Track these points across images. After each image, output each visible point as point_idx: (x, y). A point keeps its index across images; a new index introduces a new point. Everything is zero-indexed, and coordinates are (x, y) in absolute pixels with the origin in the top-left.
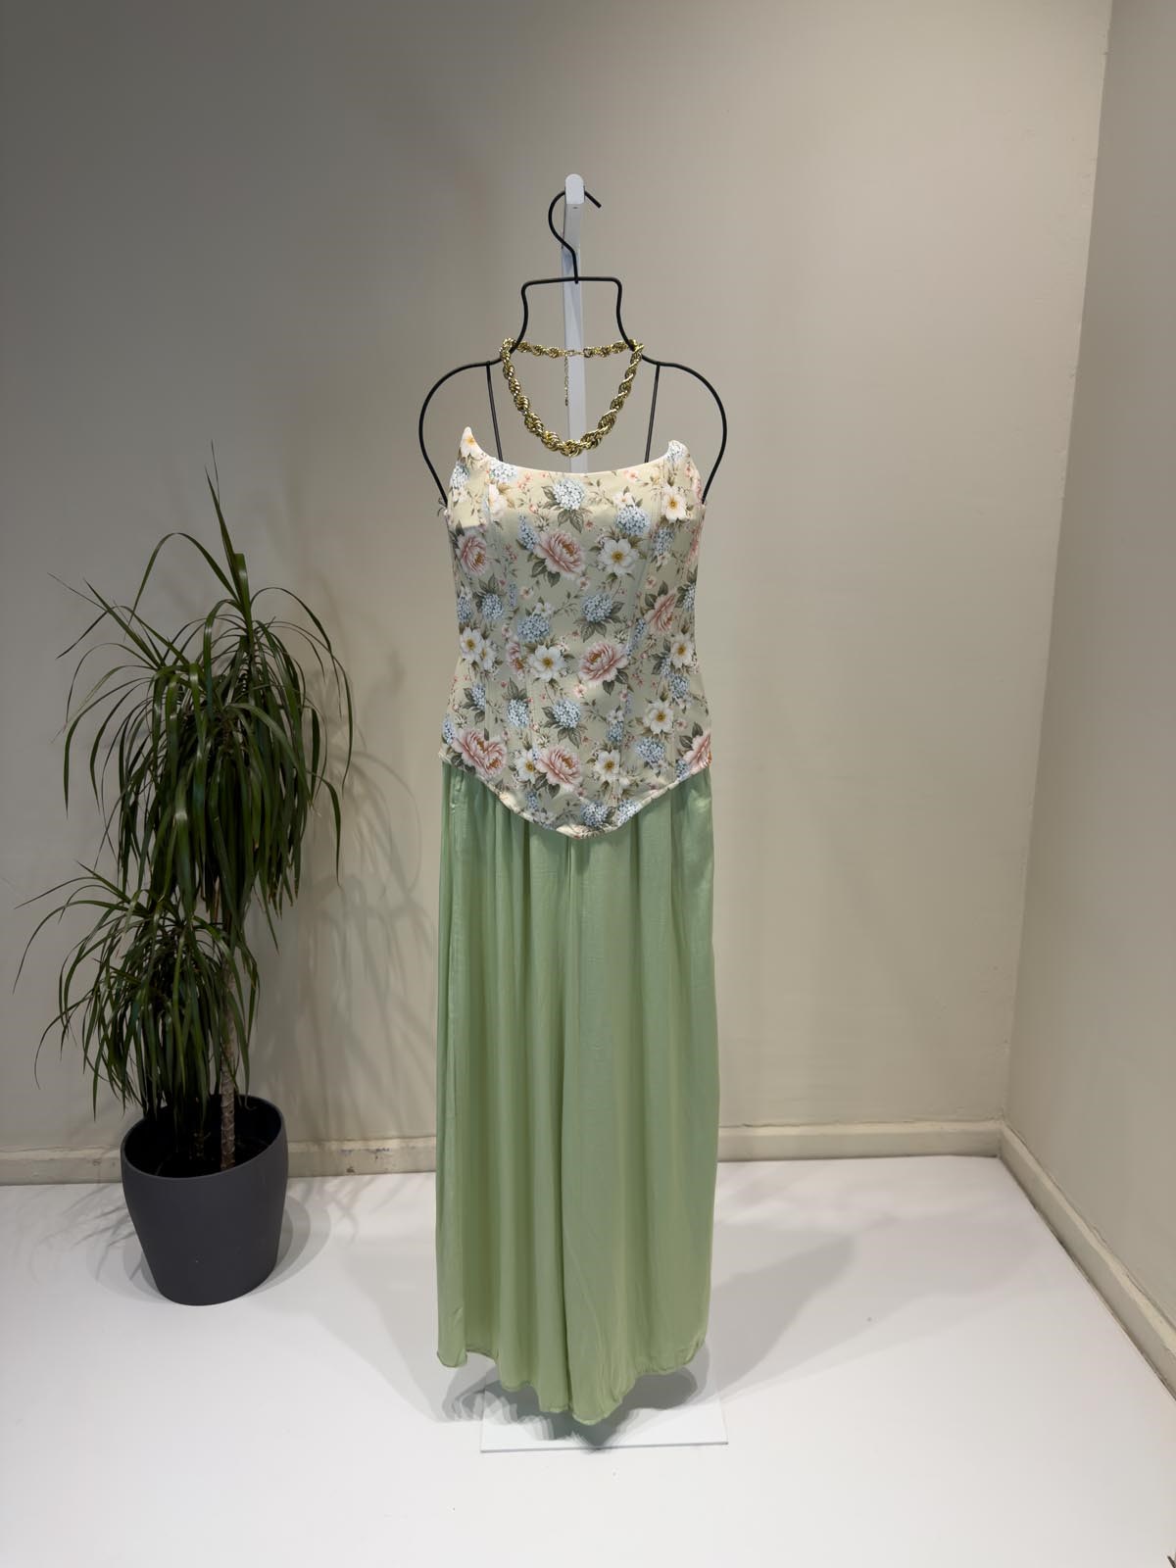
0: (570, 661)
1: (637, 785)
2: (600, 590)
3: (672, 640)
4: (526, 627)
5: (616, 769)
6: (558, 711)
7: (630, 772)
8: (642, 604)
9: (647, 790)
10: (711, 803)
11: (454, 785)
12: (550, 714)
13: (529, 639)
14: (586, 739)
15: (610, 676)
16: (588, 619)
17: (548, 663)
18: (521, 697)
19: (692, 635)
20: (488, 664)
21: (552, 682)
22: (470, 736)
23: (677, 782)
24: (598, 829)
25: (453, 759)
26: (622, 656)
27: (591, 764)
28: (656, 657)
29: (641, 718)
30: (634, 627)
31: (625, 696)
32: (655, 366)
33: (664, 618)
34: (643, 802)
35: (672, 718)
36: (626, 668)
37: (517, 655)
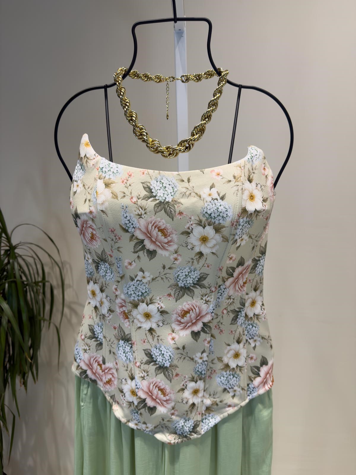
0: (166, 316)
1: (217, 405)
2: (190, 264)
3: (246, 297)
4: (130, 289)
5: (201, 394)
6: (155, 353)
7: (213, 395)
8: (224, 274)
9: (225, 408)
10: (272, 412)
11: (83, 390)
12: (149, 354)
13: (133, 298)
14: (177, 375)
15: (197, 328)
16: (180, 285)
17: (148, 316)
18: (127, 339)
19: (261, 291)
20: (104, 310)
21: (151, 330)
22: (92, 359)
23: (247, 401)
24: (186, 437)
25: (81, 374)
26: (207, 314)
27: (181, 393)
28: (234, 311)
29: (221, 358)
30: (217, 291)
31: (209, 342)
32: (238, 88)
33: (241, 282)
34: (222, 416)
35: (245, 355)
36: (209, 322)
37: (124, 308)
